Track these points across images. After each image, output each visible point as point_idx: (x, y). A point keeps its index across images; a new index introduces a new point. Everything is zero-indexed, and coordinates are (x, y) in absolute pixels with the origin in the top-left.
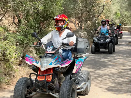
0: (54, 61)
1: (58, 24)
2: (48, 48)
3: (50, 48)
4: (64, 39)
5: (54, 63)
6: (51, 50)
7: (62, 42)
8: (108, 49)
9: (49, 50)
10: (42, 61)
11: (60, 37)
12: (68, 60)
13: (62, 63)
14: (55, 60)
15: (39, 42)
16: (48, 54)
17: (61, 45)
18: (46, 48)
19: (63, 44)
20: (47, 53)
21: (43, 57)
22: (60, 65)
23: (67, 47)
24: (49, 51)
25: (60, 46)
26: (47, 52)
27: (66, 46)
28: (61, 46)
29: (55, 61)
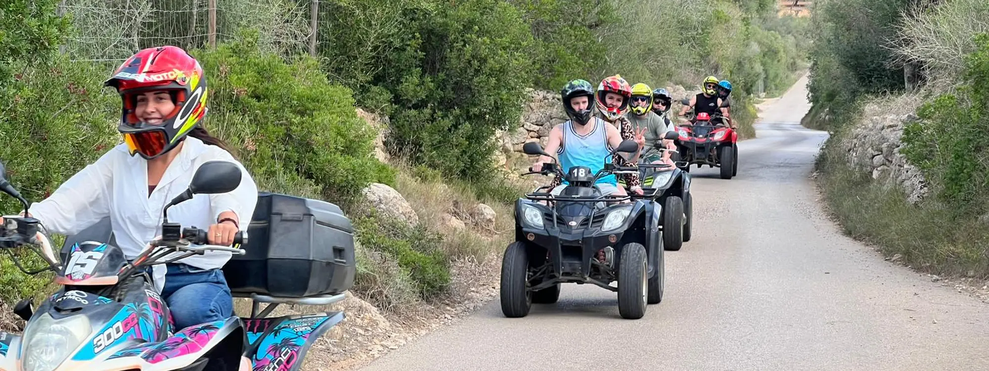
0: (109, 337)
1: (139, 111)
2: (78, 256)
3: (89, 253)
4: (175, 202)
5: (106, 347)
6: (91, 265)
7: (166, 221)
8: (614, 284)
9: (83, 265)
10: (34, 332)
11: (151, 189)
12: (196, 332)
13: (160, 350)
14: (112, 331)
15: (21, 216)
16: (74, 292)
17: (160, 237)
18: (65, 257)
19: (171, 233)
20: (68, 288)
21: (41, 312)
22: (146, 358)
23: (194, 253)
24: (77, 277)
25: (154, 245)
26: (71, 283)
27: (190, 246)
28: (160, 243)
29: (115, 336)
